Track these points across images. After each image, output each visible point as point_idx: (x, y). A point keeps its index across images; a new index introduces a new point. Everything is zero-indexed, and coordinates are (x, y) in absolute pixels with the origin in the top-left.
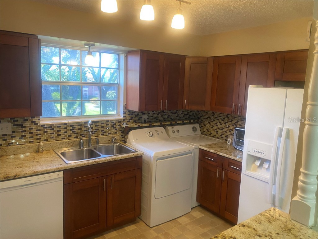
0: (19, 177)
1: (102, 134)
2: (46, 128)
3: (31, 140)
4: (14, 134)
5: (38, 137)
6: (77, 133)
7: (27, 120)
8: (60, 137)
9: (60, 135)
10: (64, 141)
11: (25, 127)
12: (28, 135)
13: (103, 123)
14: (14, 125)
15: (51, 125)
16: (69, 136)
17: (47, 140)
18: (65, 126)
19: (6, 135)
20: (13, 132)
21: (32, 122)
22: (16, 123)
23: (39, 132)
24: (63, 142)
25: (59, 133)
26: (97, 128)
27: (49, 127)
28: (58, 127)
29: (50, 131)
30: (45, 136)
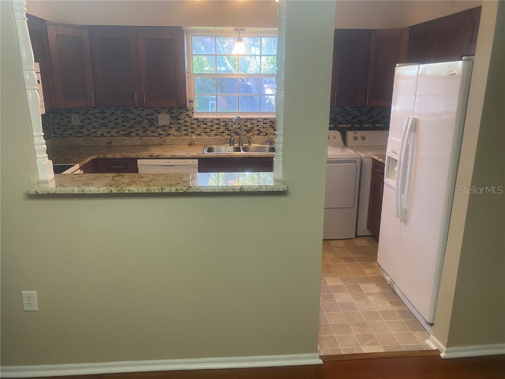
0: (160, 157)
1: (257, 134)
2: (200, 122)
3: (186, 132)
4: (171, 126)
5: (192, 130)
6: (230, 130)
7: (182, 113)
8: (213, 133)
9: (213, 130)
10: (217, 137)
11: (180, 119)
12: (183, 128)
13: (260, 121)
14: (171, 117)
15: (204, 119)
16: (222, 132)
17: (200, 135)
18: (218, 122)
19: (165, 126)
20: (171, 124)
21: (187, 115)
22: (173, 115)
23: (193, 126)
24: (215, 138)
25: (212, 128)
26: (252, 126)
27: (202, 122)
28: (211, 122)
29: (203, 126)
30: (198, 131)
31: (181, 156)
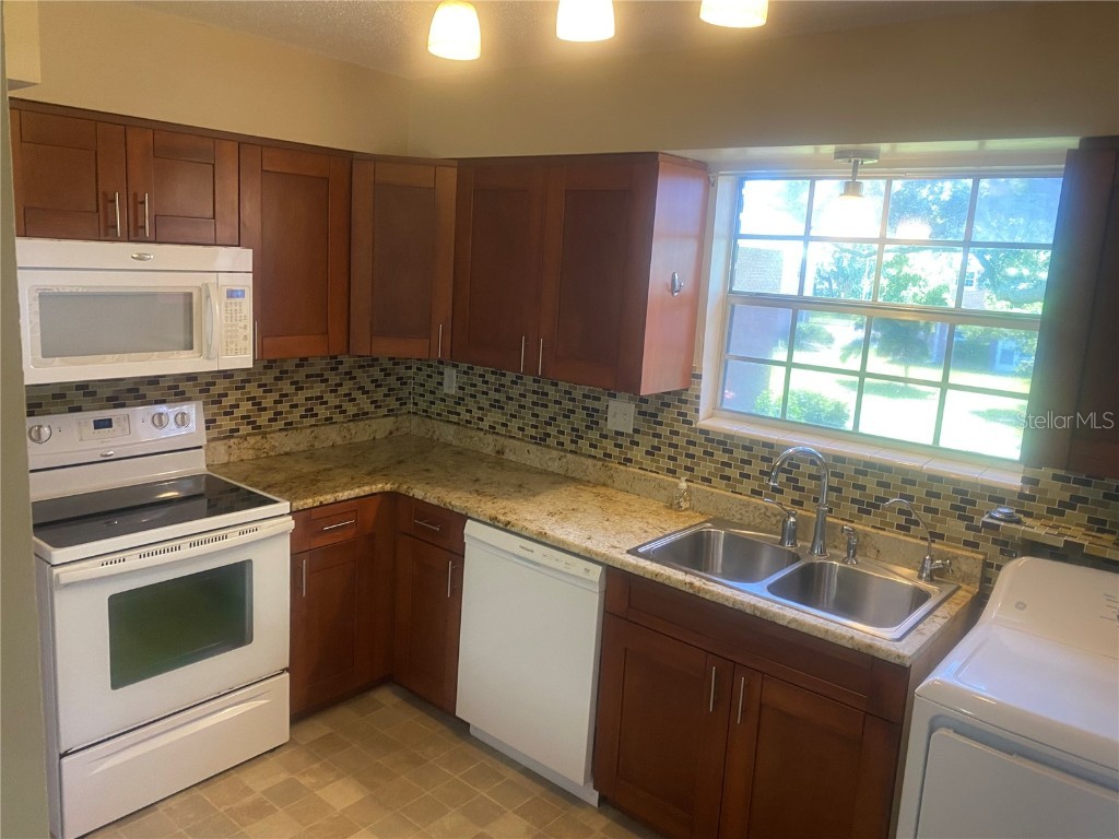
1: (899, 527)
2: (712, 441)
3: (671, 465)
4: (637, 438)
5: (689, 462)
6: (802, 489)
7: (668, 405)
8: (748, 485)
9: (748, 477)
10: (755, 500)
11: (660, 423)
12: (666, 451)
13: (913, 483)
14: (640, 413)
15: (727, 436)
16: (774, 489)
17: (709, 481)
18: (766, 452)
19: (622, 434)
20: (636, 431)
21: (679, 414)
22: (644, 407)
23: (692, 450)
24: (749, 504)
25: (747, 469)
26: (881, 492)
27: (720, 442)
28: (745, 448)
29: (720, 456)
30: (706, 467)
31: (560, 541)
